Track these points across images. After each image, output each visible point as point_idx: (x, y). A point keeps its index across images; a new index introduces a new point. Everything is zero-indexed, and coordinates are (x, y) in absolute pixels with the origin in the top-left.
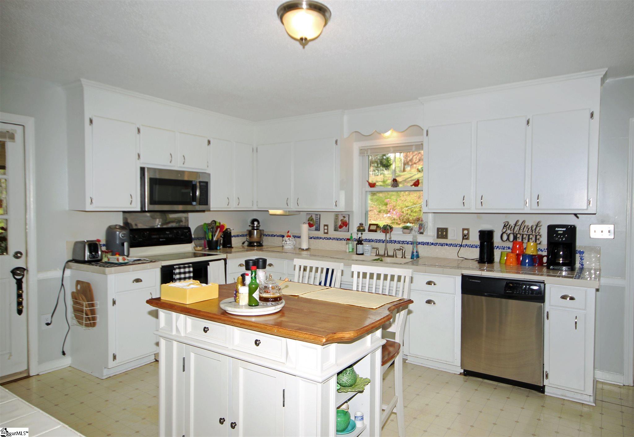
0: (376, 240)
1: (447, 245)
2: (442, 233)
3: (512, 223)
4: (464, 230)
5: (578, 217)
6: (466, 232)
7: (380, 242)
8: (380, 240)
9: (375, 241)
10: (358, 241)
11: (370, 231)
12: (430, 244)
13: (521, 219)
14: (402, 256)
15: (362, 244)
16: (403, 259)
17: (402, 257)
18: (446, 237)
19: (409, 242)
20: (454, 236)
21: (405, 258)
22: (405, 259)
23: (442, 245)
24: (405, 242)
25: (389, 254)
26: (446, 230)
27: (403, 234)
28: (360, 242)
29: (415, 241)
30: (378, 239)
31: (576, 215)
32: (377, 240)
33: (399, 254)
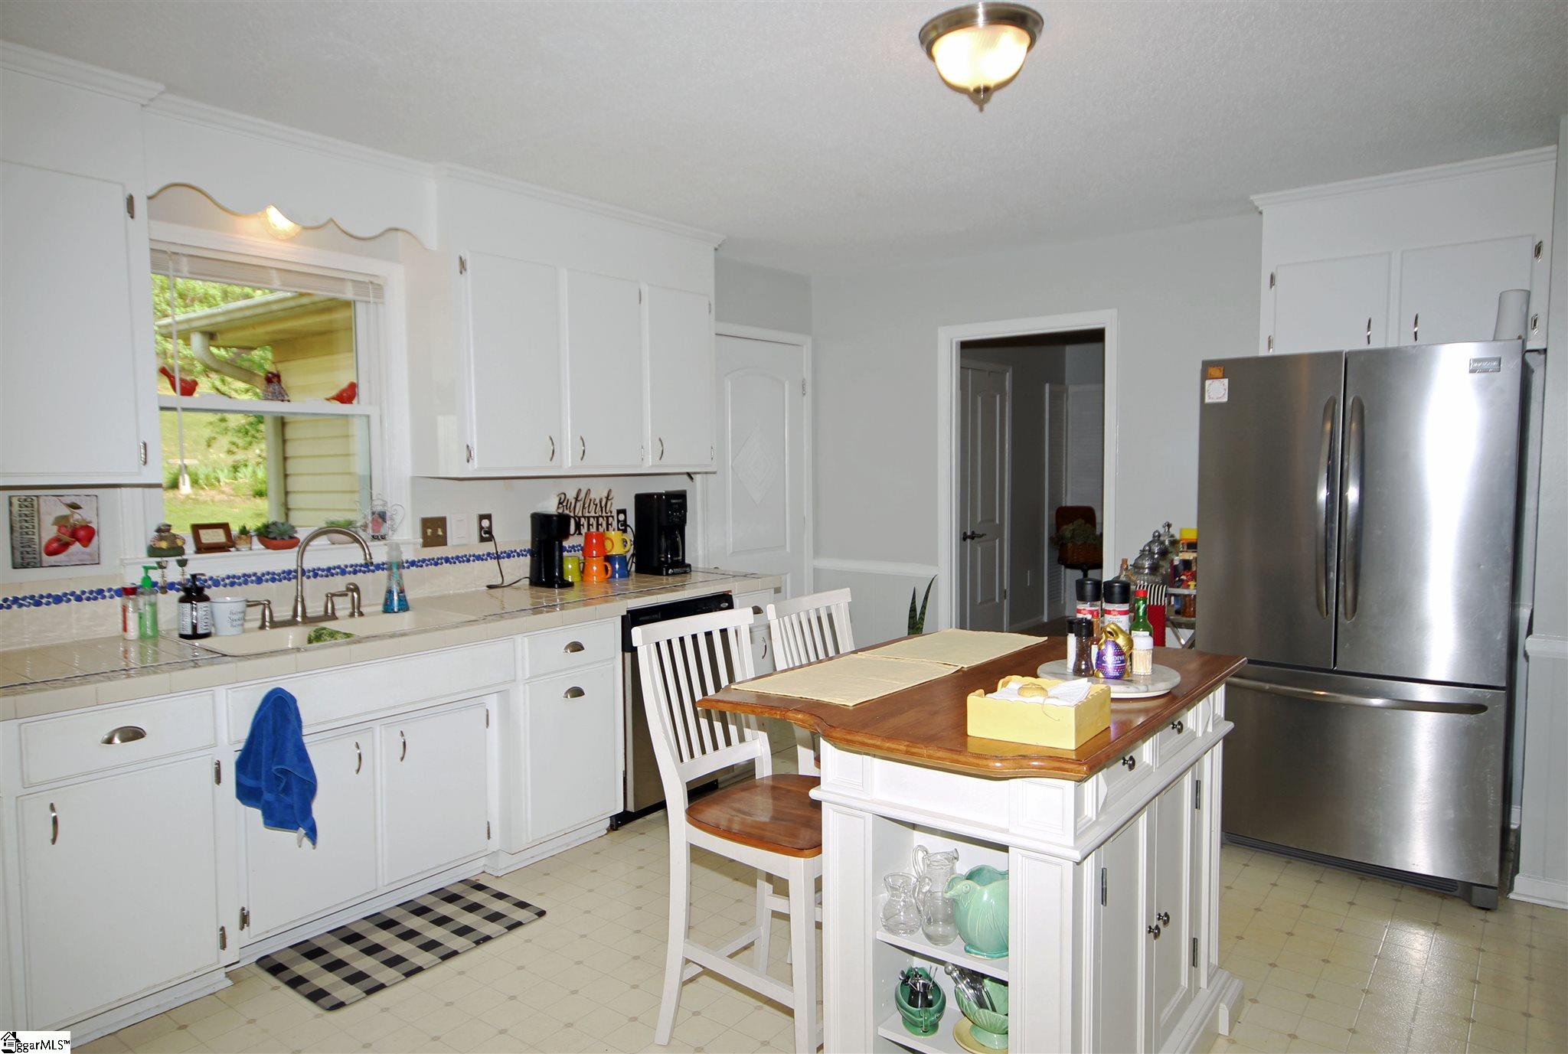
0: (228, 577)
1: (447, 560)
2: (434, 531)
3: (571, 495)
4: (482, 517)
5: (692, 478)
6: (485, 523)
7: (246, 582)
8: (244, 575)
9: (227, 581)
10: (186, 590)
11: (202, 548)
12: (406, 565)
13: (584, 485)
14: (351, 610)
15: (206, 599)
16: (357, 618)
17: (352, 615)
18: (442, 541)
19: (346, 566)
20: (462, 535)
21: (361, 614)
22: (362, 618)
23: (436, 564)
24: (334, 568)
25: (310, 613)
26: (441, 522)
27: (333, 546)
28: (194, 592)
29: (395, 560)
30: (239, 573)
31: (689, 474)
32: (234, 577)
33: (343, 606)
